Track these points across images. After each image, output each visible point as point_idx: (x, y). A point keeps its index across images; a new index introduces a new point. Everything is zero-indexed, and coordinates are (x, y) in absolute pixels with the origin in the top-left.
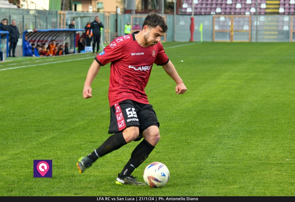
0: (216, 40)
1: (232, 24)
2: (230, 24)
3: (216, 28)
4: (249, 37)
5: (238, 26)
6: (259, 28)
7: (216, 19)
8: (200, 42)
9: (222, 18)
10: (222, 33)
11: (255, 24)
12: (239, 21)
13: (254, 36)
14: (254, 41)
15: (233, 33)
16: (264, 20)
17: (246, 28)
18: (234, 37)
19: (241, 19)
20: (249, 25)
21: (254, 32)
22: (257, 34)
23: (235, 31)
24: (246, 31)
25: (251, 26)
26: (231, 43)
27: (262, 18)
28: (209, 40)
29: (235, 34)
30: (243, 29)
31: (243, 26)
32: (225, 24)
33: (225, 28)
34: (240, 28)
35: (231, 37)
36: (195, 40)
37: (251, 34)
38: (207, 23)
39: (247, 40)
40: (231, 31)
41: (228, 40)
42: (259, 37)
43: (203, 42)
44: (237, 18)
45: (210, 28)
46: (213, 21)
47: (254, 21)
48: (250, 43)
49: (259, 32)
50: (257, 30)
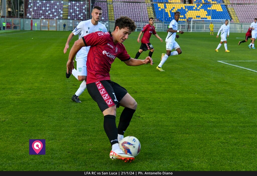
0: (42, 30)
1: (49, 23)
2: (48, 23)
3: (42, 25)
4: (56, 28)
5: (51, 24)
6: (60, 25)
7: (42, 21)
8: (35, 30)
9: (44, 21)
10: (44, 27)
11: (58, 23)
12: (51, 22)
13: (58, 28)
14: (58, 30)
15: (49, 27)
16: (62, 22)
17: (55, 25)
18: (50, 28)
19: (52, 21)
20: (56, 24)
21: (58, 27)
22: (59, 27)
23: (50, 26)
24: (54, 26)
25: (57, 24)
26: (48, 31)
27: (61, 21)
28: (39, 30)
29: (50, 27)
30: (53, 25)
31: (53, 24)
32: (46, 23)
33: (46, 25)
34: (52, 25)
35: (48, 28)
36: (33, 29)
37: (57, 27)
38: (38, 22)
39: (55, 30)
40: (48, 26)
41: (47, 30)
42: (60, 29)
43: (37, 31)
44: (51, 20)
45: (39, 25)
46: (41, 22)
47: (58, 22)
48: (56, 31)
49: (60, 27)
50: (59, 26)
